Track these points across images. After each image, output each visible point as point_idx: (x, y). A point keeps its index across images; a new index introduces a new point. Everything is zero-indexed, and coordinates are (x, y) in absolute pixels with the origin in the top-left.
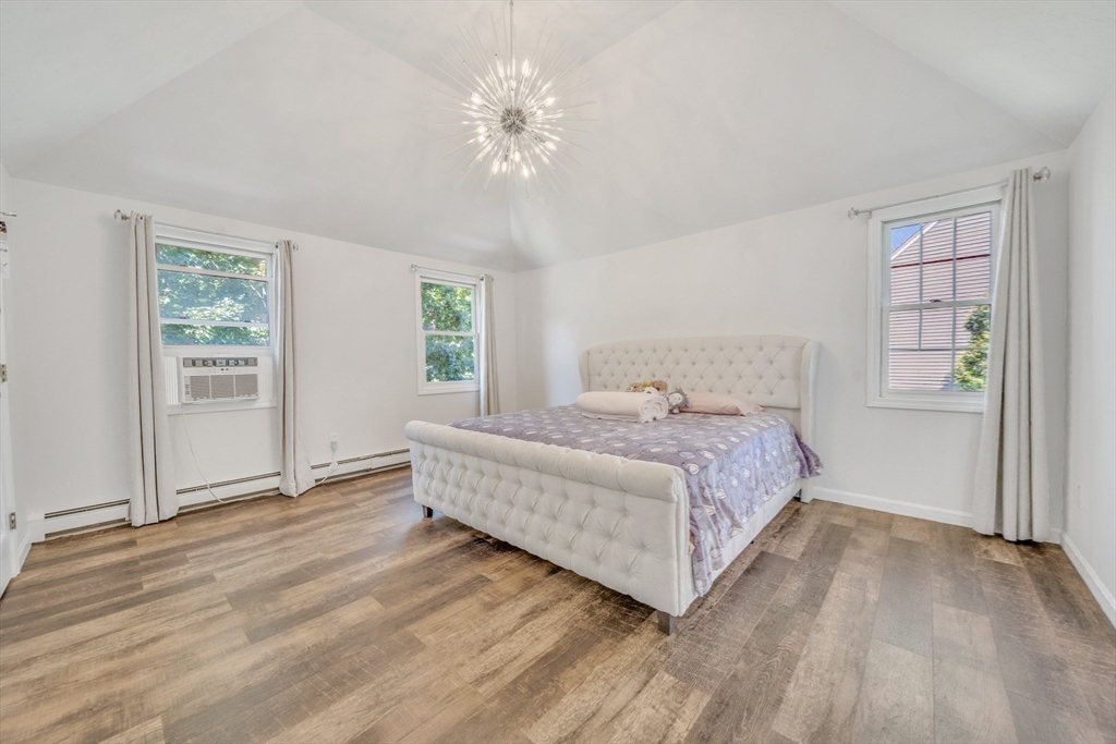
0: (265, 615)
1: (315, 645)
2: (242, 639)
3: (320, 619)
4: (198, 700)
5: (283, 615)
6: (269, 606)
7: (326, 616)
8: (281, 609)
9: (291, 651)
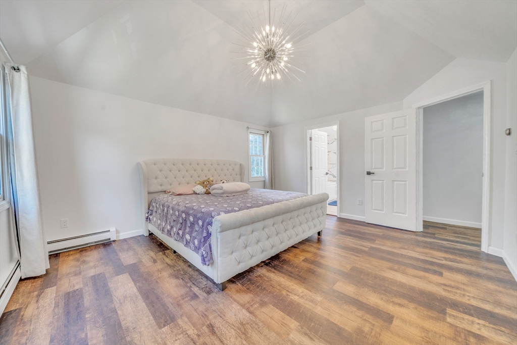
0: (373, 325)
1: (375, 292)
2: (396, 322)
3: (360, 299)
4: (429, 314)
5: (368, 316)
6: (366, 329)
7: (356, 297)
8: (365, 320)
9: (384, 299)
